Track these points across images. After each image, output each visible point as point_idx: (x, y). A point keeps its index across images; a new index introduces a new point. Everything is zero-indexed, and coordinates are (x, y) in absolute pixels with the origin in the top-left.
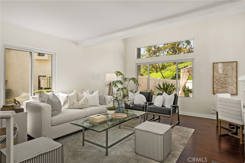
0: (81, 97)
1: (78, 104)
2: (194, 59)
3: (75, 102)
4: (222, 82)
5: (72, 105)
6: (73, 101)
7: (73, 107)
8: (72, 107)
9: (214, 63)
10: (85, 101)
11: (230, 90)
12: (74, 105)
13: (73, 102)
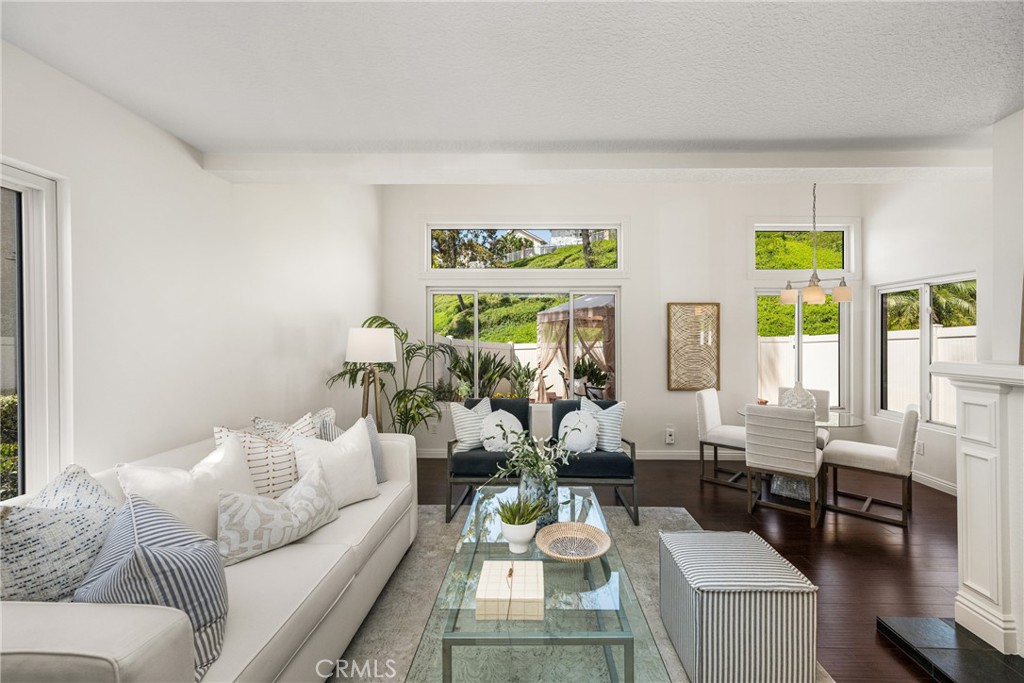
0: (276, 467)
1: (293, 518)
2: (620, 287)
3: (270, 512)
4: (687, 356)
5: (255, 538)
6: (257, 509)
7: (260, 546)
8: (254, 548)
9: (669, 305)
10: (323, 488)
11: (705, 377)
12: (266, 532)
13: (261, 514)
